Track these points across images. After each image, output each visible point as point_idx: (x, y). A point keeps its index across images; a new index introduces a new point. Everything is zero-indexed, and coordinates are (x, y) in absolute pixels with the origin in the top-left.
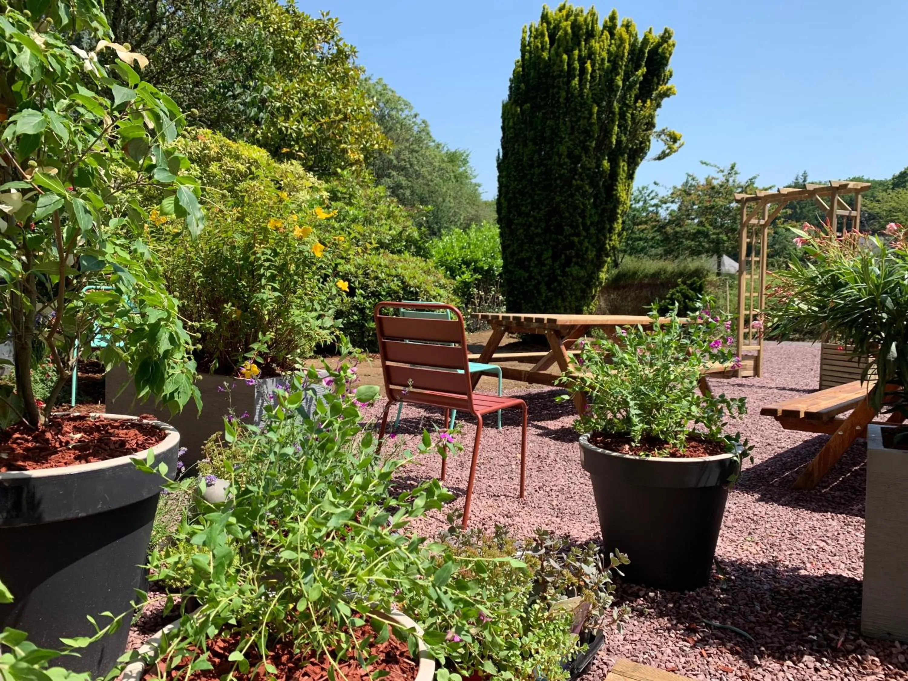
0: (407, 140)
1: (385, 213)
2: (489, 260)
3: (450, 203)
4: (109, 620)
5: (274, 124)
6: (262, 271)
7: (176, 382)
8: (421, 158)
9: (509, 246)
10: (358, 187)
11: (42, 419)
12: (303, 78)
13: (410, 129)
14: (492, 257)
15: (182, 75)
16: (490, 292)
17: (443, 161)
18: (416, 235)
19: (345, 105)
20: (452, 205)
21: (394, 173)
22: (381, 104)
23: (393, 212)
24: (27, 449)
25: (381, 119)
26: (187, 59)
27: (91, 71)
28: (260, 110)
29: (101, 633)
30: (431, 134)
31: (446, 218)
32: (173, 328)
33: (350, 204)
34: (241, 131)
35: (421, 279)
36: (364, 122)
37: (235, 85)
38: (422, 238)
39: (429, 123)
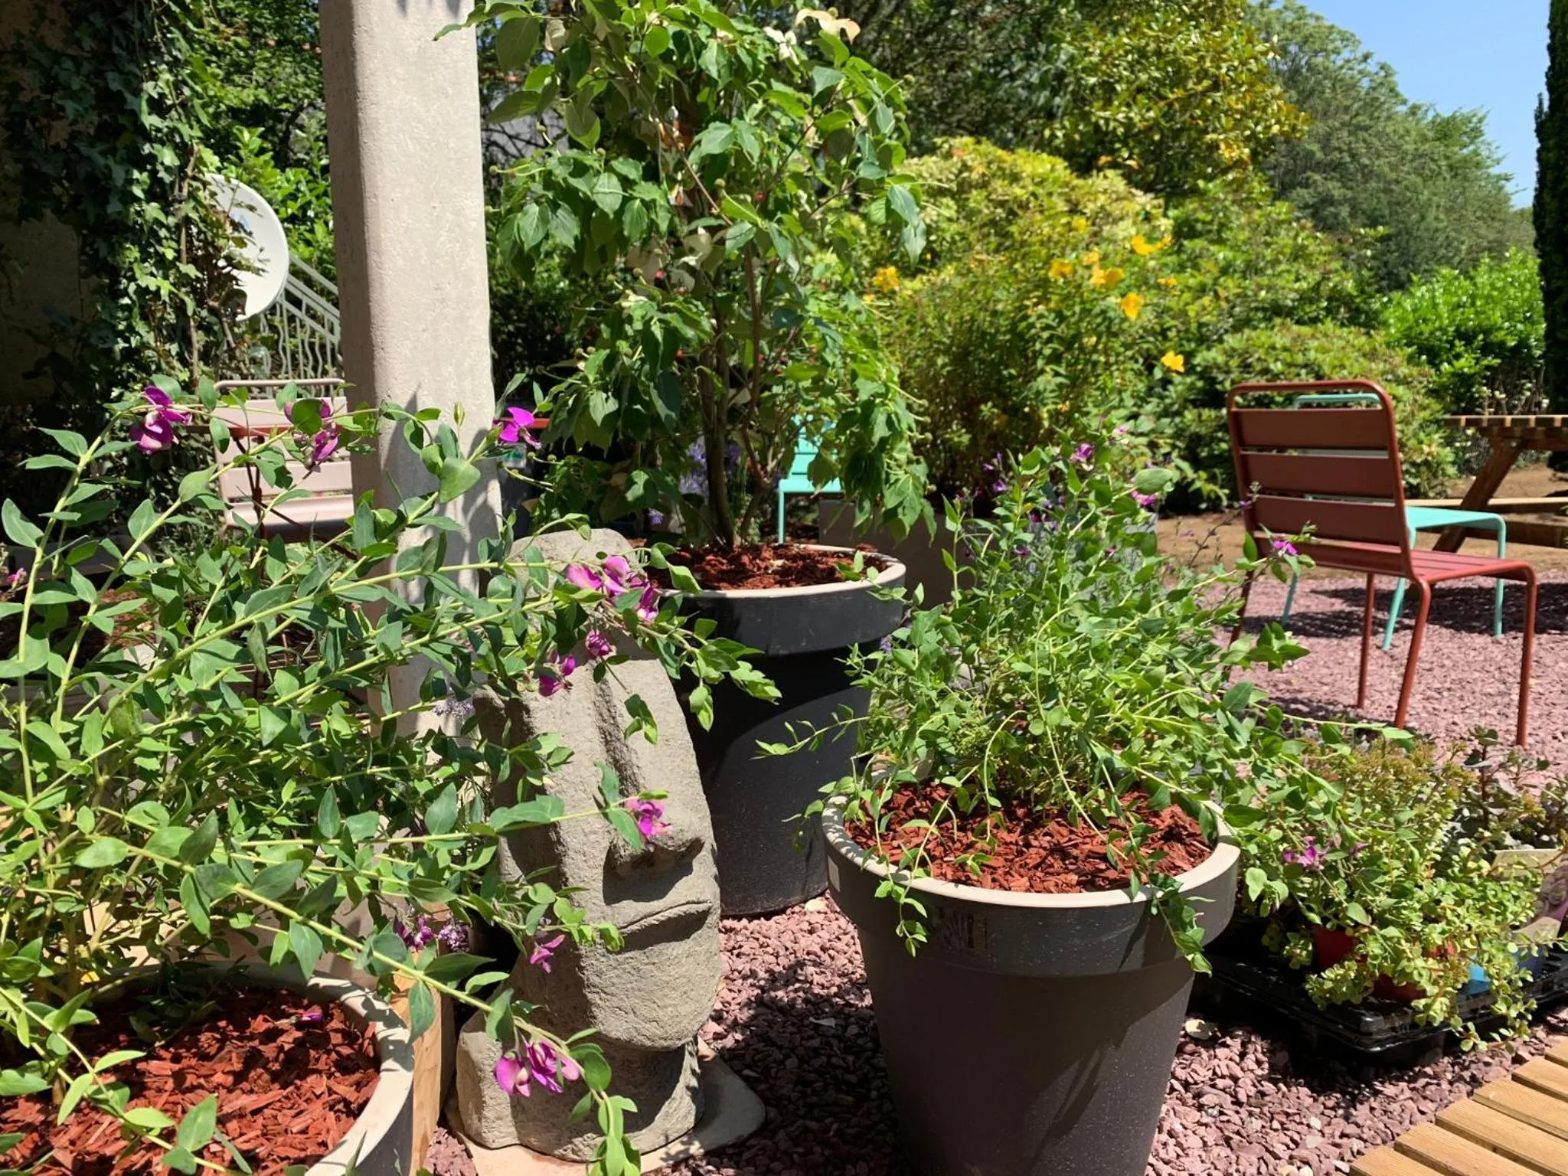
0: (1347, 109)
1: (1287, 251)
2: (1520, 326)
3: (1437, 219)
4: (808, 732)
5: (1085, 116)
6: (1038, 346)
7: (900, 493)
8: (1375, 141)
9: (1559, 291)
10: (1235, 208)
11: (738, 540)
12: (1138, 25)
13: (1354, 86)
14: (1527, 320)
15: (931, 56)
16: (1521, 393)
17: (1424, 139)
18: (1350, 286)
19: (1217, 61)
20: (1441, 225)
21: (1317, 177)
22: (1293, 49)
23: (1303, 247)
24: (722, 572)
25: (1292, 79)
26: (935, 27)
27: (789, 59)
28: (1055, 92)
29: (800, 744)
30: (1399, 89)
31: (1426, 253)
32: (892, 407)
33: (1220, 241)
34: (1024, 135)
35: (1356, 369)
36: (1252, 85)
37: (1014, 57)
38: (1362, 292)
39: (1394, 67)
